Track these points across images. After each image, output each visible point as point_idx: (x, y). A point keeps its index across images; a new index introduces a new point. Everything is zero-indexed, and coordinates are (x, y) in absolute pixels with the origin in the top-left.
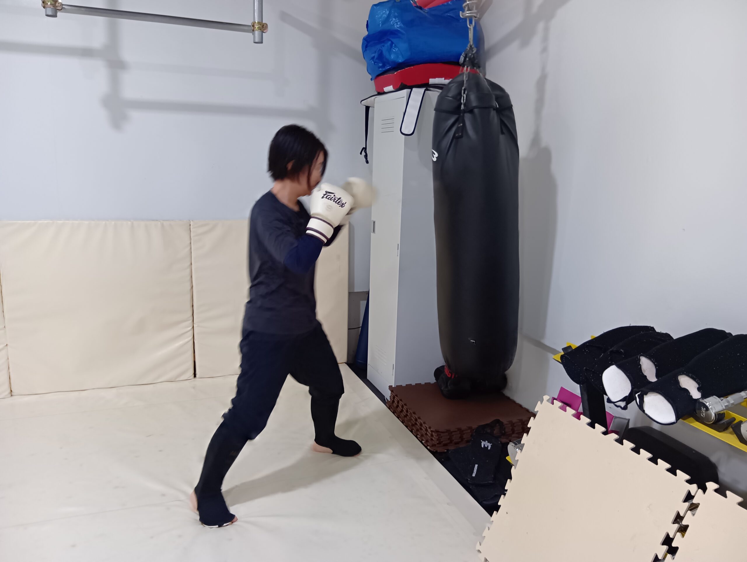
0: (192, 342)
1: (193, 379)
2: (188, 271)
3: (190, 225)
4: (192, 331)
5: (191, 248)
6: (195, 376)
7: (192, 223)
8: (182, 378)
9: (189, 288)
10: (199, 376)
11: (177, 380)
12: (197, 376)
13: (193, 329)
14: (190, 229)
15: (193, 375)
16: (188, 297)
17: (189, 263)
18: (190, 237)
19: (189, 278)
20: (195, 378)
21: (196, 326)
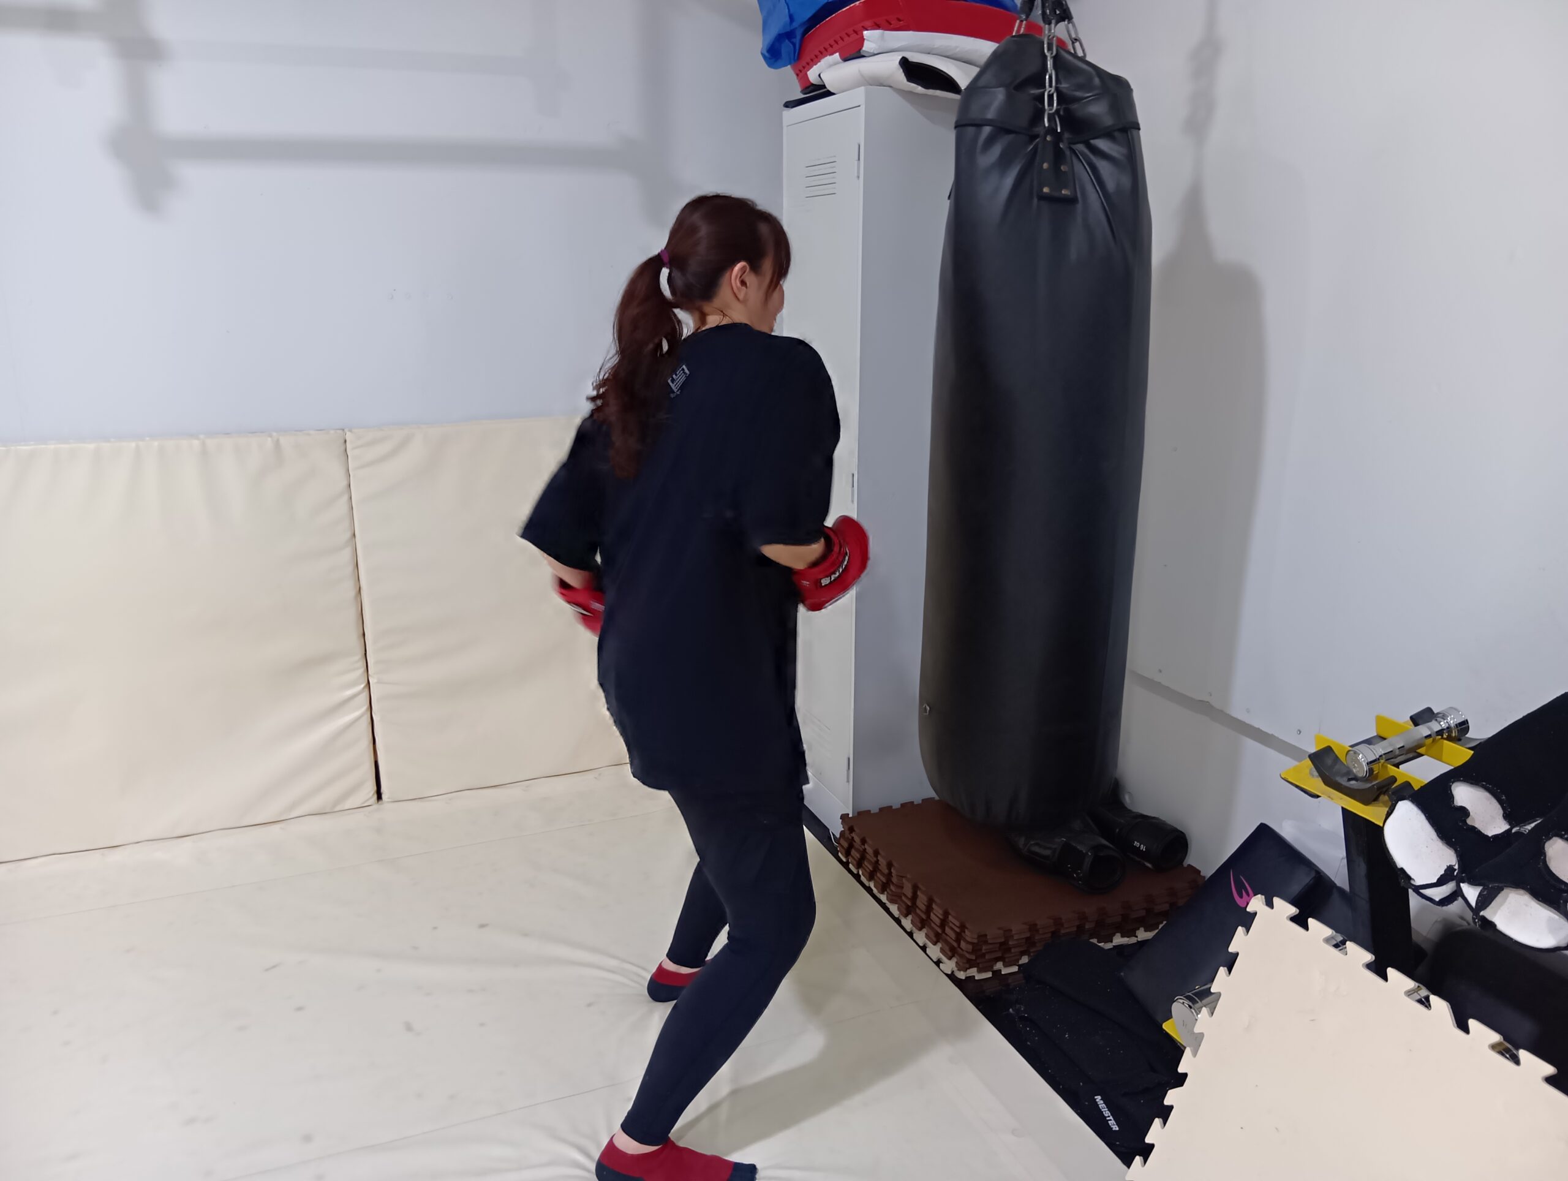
0: (365, 721)
1: (376, 806)
2: (347, 553)
3: (345, 441)
4: (365, 694)
5: (351, 499)
6: (379, 796)
7: (349, 436)
8: (348, 804)
9: (352, 593)
10: (389, 798)
11: (338, 808)
12: (384, 796)
13: (367, 690)
14: (346, 450)
15: (376, 796)
16: (352, 614)
17: (348, 535)
18: (347, 470)
19: (350, 568)
20: (380, 802)
21: (375, 681)
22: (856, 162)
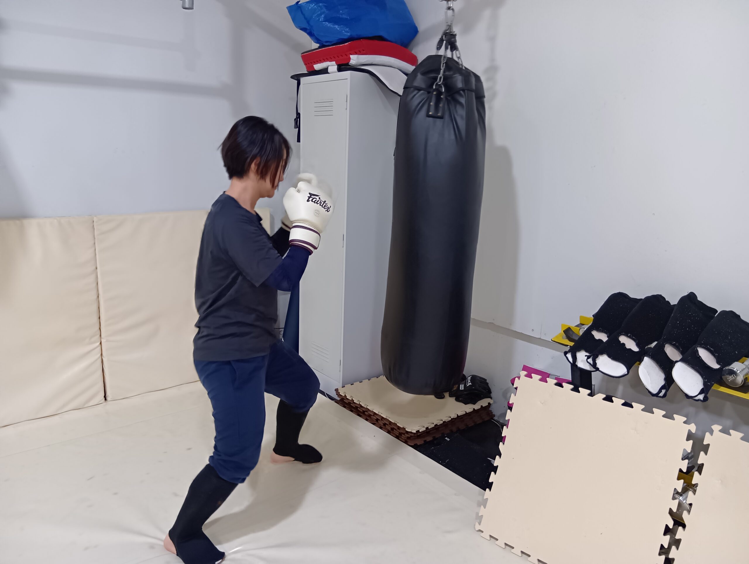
0: (100, 361)
1: (105, 404)
2: (93, 277)
3: (93, 222)
4: (100, 347)
5: (95, 250)
6: (106, 399)
7: (95, 219)
8: (91, 404)
9: (96, 297)
10: (111, 399)
11: (86, 406)
12: (108, 398)
13: (100, 345)
14: (93, 226)
15: (104, 399)
16: (95, 307)
17: (94, 268)
18: (94, 236)
19: (95, 284)
20: (106, 401)
21: (105, 340)
22: (346, 102)
